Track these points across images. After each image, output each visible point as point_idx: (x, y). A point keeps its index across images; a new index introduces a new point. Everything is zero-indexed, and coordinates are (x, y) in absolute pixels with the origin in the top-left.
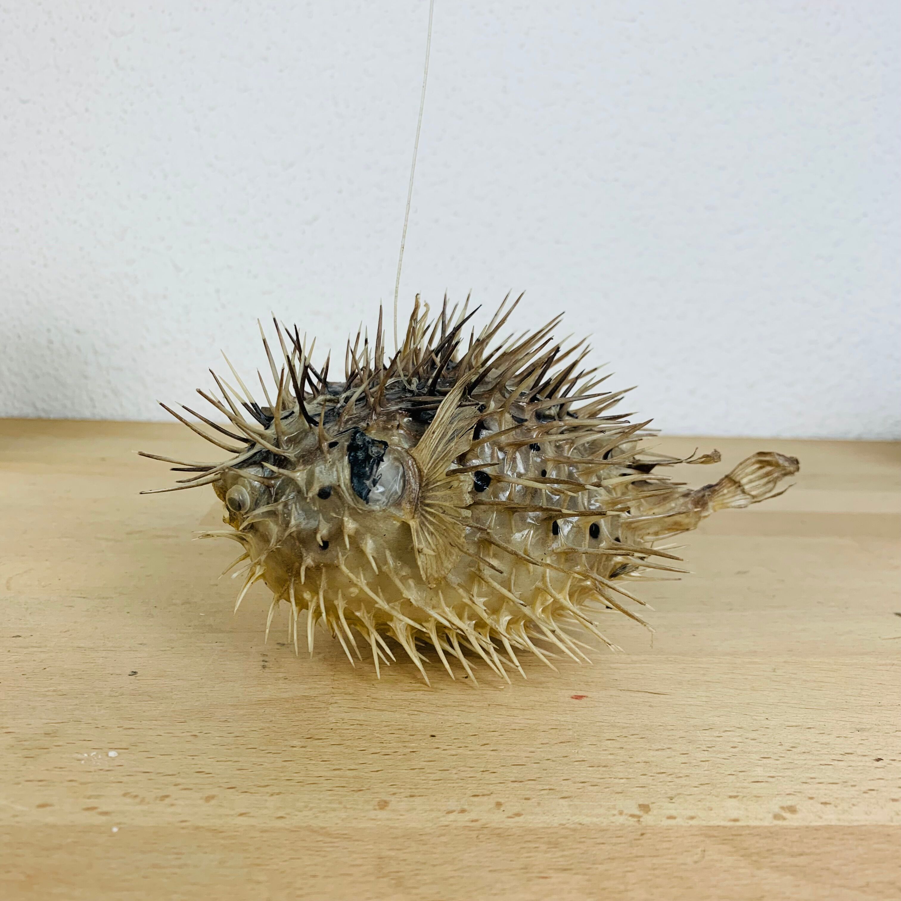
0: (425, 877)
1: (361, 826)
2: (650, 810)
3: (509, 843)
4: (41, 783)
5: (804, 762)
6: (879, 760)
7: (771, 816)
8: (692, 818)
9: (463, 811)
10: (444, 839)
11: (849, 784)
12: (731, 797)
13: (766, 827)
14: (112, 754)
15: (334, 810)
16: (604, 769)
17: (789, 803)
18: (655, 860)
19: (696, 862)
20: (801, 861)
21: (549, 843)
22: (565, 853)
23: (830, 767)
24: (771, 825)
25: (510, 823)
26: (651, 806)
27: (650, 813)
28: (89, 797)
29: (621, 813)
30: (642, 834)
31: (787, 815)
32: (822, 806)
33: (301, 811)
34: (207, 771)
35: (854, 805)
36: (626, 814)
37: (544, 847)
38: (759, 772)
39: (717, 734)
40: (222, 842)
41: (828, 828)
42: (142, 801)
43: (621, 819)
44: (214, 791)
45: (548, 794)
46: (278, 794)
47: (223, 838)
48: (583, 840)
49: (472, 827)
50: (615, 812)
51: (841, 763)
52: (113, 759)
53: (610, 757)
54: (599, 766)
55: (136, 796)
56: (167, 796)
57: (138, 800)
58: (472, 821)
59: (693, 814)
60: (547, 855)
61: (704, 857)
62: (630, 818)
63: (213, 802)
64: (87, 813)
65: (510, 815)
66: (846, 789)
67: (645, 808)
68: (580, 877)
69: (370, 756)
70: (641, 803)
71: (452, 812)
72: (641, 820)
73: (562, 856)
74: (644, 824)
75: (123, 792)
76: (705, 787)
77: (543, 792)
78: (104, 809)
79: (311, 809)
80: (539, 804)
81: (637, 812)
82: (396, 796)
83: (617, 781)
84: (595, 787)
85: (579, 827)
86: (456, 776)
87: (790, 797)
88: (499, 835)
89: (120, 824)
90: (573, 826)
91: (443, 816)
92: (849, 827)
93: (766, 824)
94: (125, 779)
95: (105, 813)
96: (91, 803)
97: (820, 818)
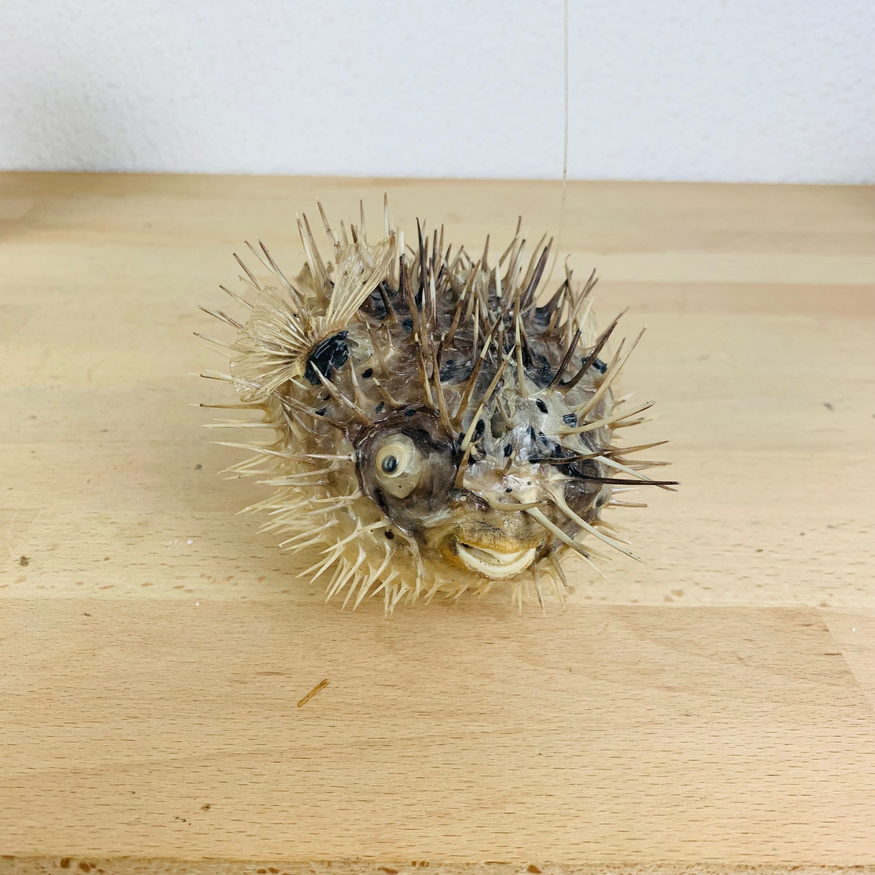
2: (574, 592)
4: (142, 566)
7: (663, 598)
8: (604, 599)
11: (729, 572)
12: (636, 582)
13: (657, 607)
14: (190, 543)
17: (677, 589)
24: (662, 605)
26: (575, 588)
27: (573, 594)
28: (177, 578)
30: (566, 610)
31: (675, 597)
32: (703, 590)
34: (259, 556)
40: (271, 613)
42: (214, 581)
44: (265, 573)
47: (272, 611)
51: (729, 554)
52: (191, 547)
55: (210, 577)
56: (232, 577)
57: (211, 580)
59: (605, 596)
63: (263, 582)
64: (176, 591)
66: (726, 576)
72: (567, 599)
76: (619, 573)
78: (188, 587)
87: (681, 583)
88: (464, 609)
89: (200, 599)
93: (658, 604)
94: (201, 563)
95: (190, 591)
96: (179, 582)
97: (699, 600)
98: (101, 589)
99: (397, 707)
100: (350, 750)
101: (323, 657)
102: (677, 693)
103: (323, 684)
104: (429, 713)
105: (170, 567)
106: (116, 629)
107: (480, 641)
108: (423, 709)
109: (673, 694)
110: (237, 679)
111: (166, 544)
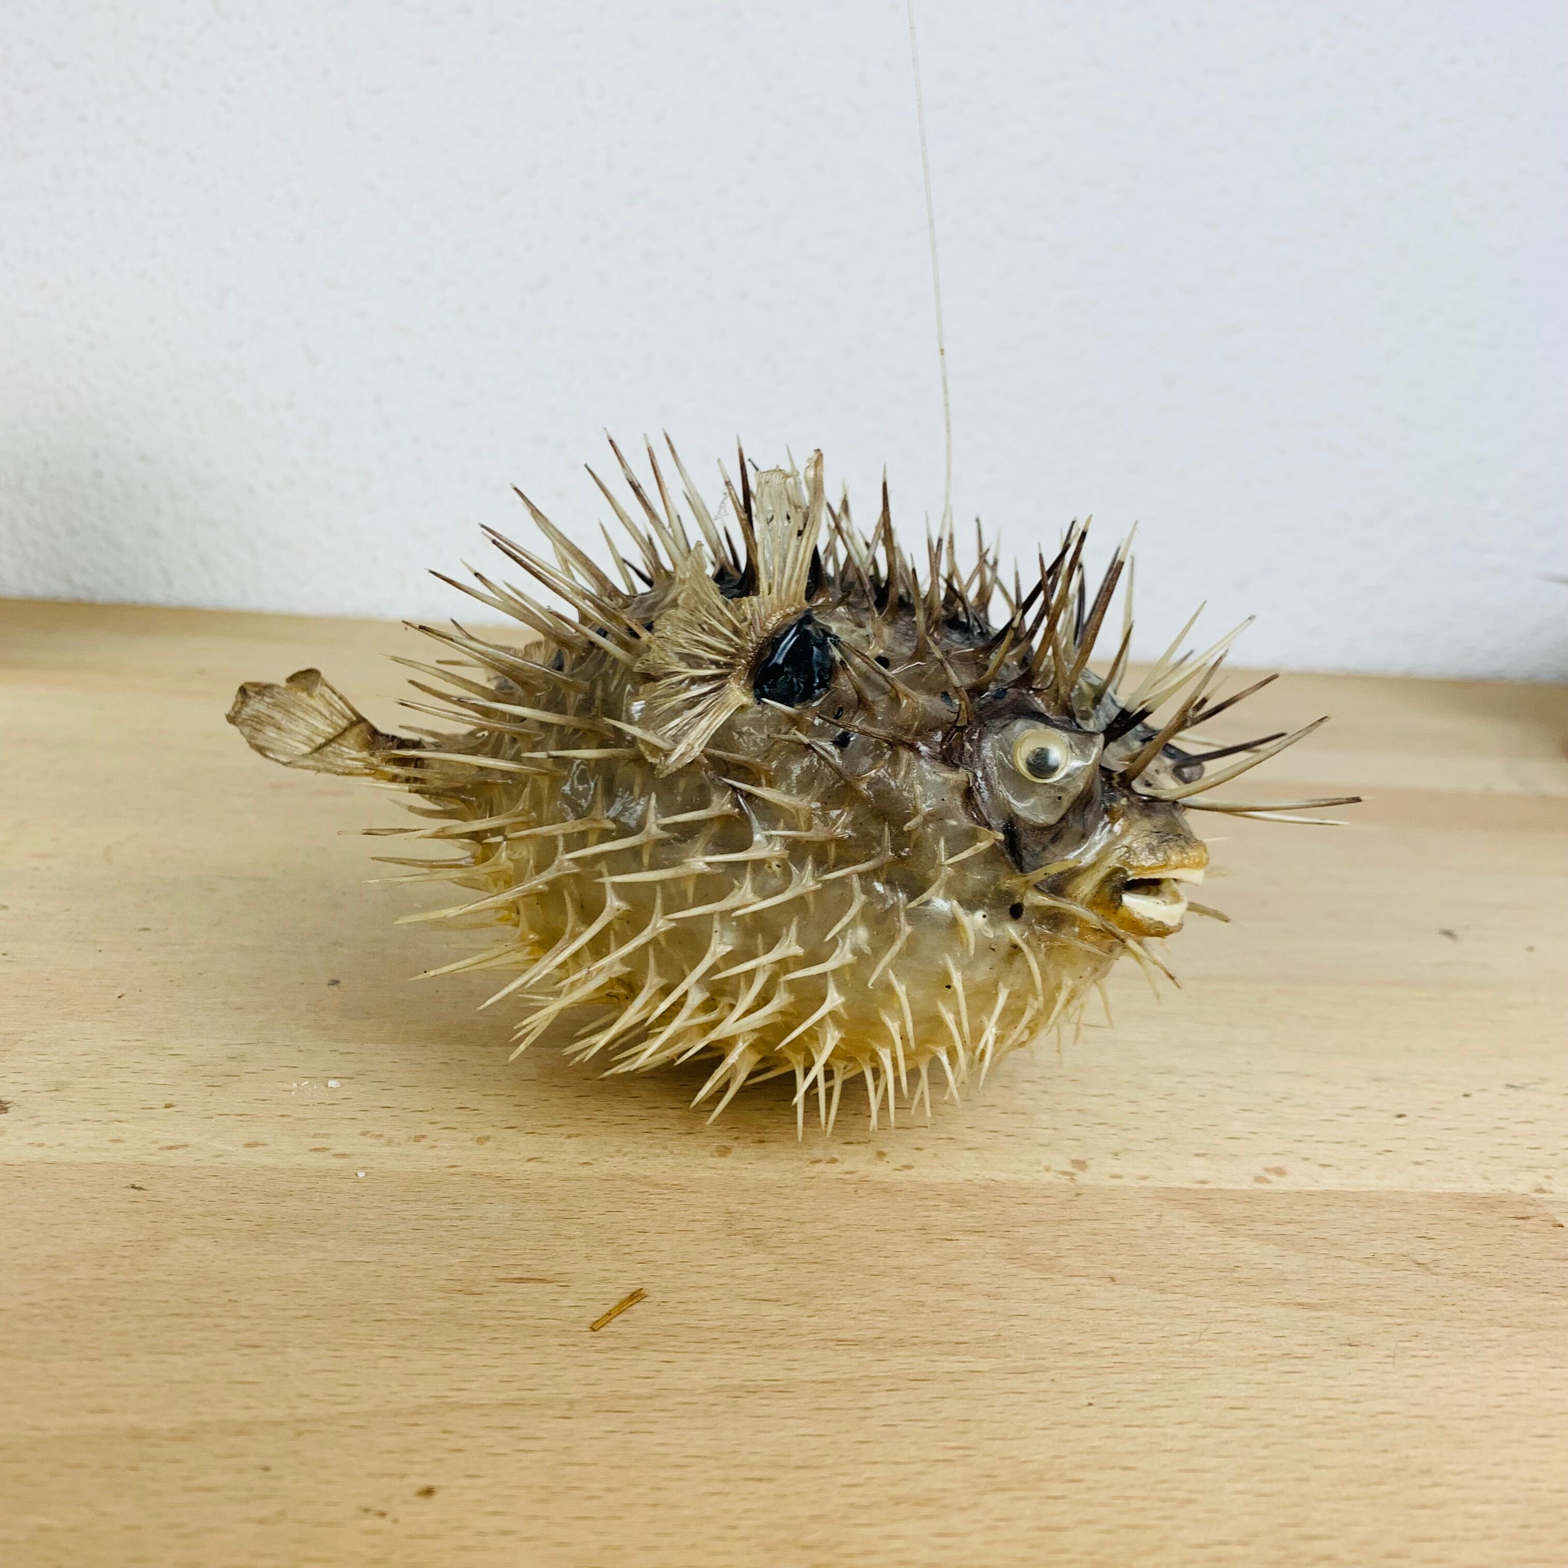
0: (792, 1236)
1: (697, 1175)
2: (1086, 1168)
3: (899, 1199)
4: (241, 1118)
6: (1400, 1116)
7: (1251, 1177)
8: (1144, 1178)
9: (832, 1162)
10: (810, 1193)
11: (1357, 1143)
12: (1197, 1155)
13: (1242, 1191)
14: (332, 1083)
15: (657, 1156)
16: (1022, 1116)
17: (1276, 1164)
18: (1095, 1225)
19: (1150, 1228)
21: (953, 1201)
22: (975, 1213)
23: (1334, 1123)
24: (1252, 1188)
25: (900, 1176)
26: (1088, 1162)
27: (1087, 1170)
28: (315, 1136)
29: (1048, 1169)
30: (1078, 1195)
31: (1272, 1177)
32: (1321, 1168)
33: (612, 1157)
34: (472, 1107)
35: (1362, 1168)
36: (1055, 1171)
37: (945, 1205)
39: (1178, 1079)
40: (511, 1191)
41: (1327, 1193)
42: (390, 1142)
43: (1048, 1177)
44: (487, 1132)
45: (946, 1144)
46: (577, 1136)
47: (513, 1187)
48: (997, 1198)
49: (847, 1180)
50: (1040, 1168)
52: (336, 1090)
53: (1030, 1102)
54: (1015, 1113)
55: (381, 1136)
56: (423, 1137)
57: (383, 1141)
58: (847, 1173)
59: (1144, 1174)
60: (951, 1215)
61: (1160, 1222)
62: (1060, 1176)
63: (489, 1144)
64: (315, 1155)
65: (897, 1167)
66: (1353, 1149)
67: (1080, 1164)
68: (996, 1240)
70: (1073, 1158)
71: (818, 1161)
72: (1076, 1178)
73: (971, 1217)
74: (1078, 1183)
75: (359, 1131)
76: (1162, 1142)
77: (939, 1142)
78: (341, 1151)
79: (625, 1155)
80: (935, 1155)
81: (1069, 1169)
82: (739, 1142)
83: (1039, 1131)
84: (1012, 1138)
85: (992, 1184)
87: (1277, 1157)
88: (884, 1190)
89: (365, 1168)
90: (982, 1183)
91: (807, 1166)
93: (1244, 1187)
94: (359, 1115)
95: (343, 1156)
96: (319, 1142)
97: (1317, 1181)
98: (161, 1149)
99: (792, 1332)
100: (711, 1398)
101: (626, 1257)
102: (1322, 1313)
103: (636, 1296)
104: (855, 1343)
105: (299, 1119)
106: (201, 1209)
107: (929, 1237)
108: (842, 1336)
109: (1315, 1314)
110: (459, 1288)
111: (286, 1086)
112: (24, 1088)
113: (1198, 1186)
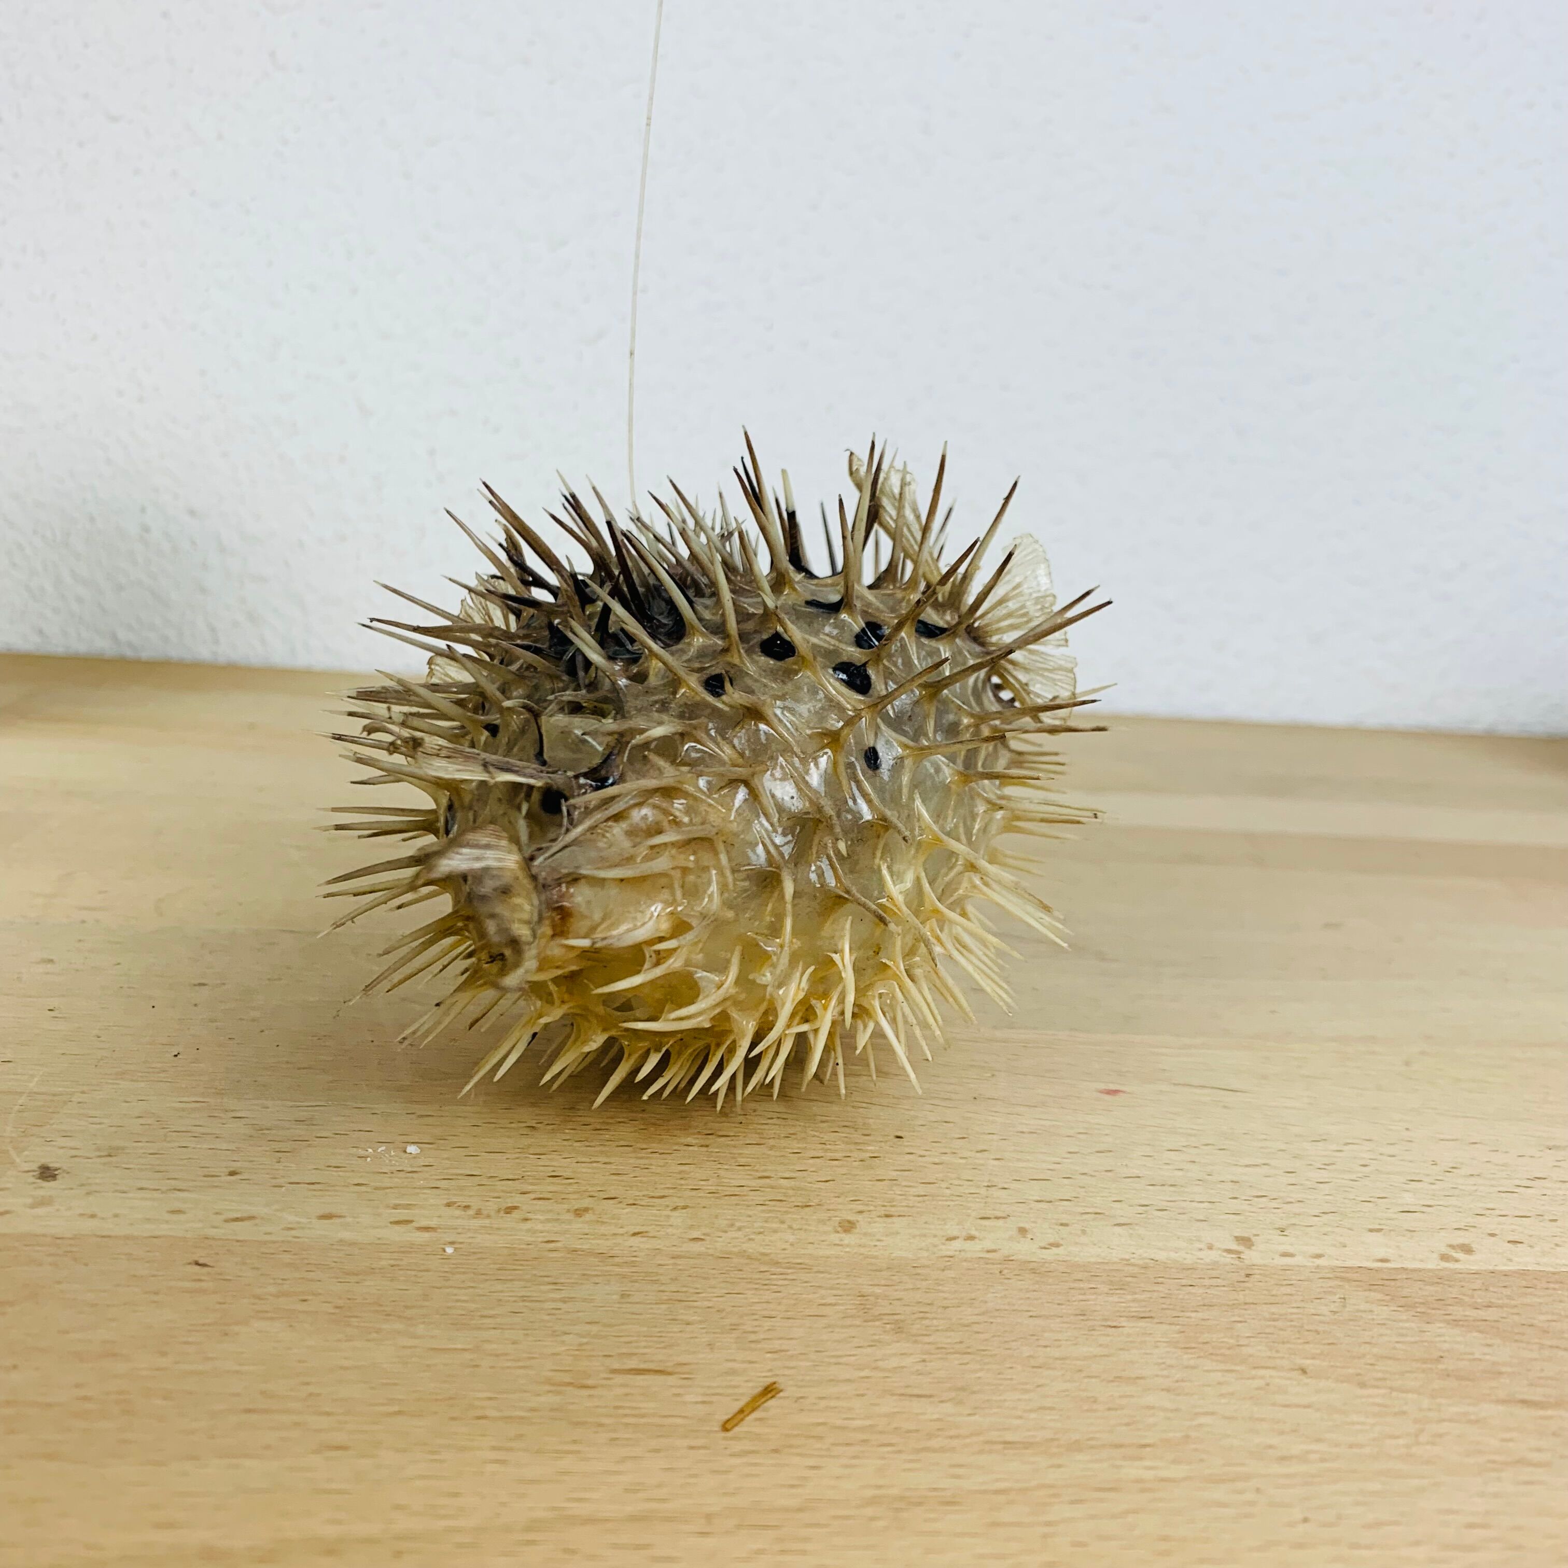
0: (935, 1322)
1: (821, 1253)
2: (1253, 1245)
3: (1050, 1280)
4: (313, 1187)
5: (1475, 1188)
7: (1435, 1256)
8: (1319, 1256)
9: (971, 1238)
10: (950, 1274)
11: (1546, 1217)
12: (1371, 1230)
13: (1430, 1270)
14: (412, 1149)
15: (775, 1231)
16: (1172, 1189)
17: (1461, 1241)
18: (1274, 1309)
19: (1335, 1312)
20: (1491, 1314)
21: (1111, 1283)
22: (1136, 1296)
23: (1515, 1195)
24: (1439, 1267)
25: (1049, 1254)
26: (1254, 1239)
27: (1253, 1248)
28: (396, 1207)
29: (1210, 1247)
30: (1248, 1275)
31: (1460, 1255)
32: (1510, 1245)
33: (726, 1232)
34: (565, 1174)
35: (1557, 1245)
36: (1219, 1249)
37: (1104, 1288)
38: (1408, 1199)
39: (1335, 1147)
40: (617, 1270)
41: (1523, 1273)
42: (479, 1213)
43: (1213, 1255)
44: (586, 1202)
45: (1094, 1220)
46: (685, 1207)
47: (617, 1265)
48: (1160, 1280)
49: (988, 1259)
50: (1202, 1246)
51: (1529, 1190)
52: (416, 1156)
53: (1180, 1173)
54: (1163, 1185)
55: (467, 1207)
56: (516, 1208)
57: (471, 1212)
58: (988, 1251)
59: (1319, 1252)
60: (1111, 1299)
61: (1344, 1306)
62: (1225, 1254)
63: (588, 1217)
64: (397, 1228)
65: (1043, 1245)
66: (1542, 1224)
67: (1246, 1241)
68: (1166, 1327)
69: (811, 1161)
70: (1237, 1235)
71: (954, 1238)
72: (1242, 1256)
73: (1134, 1301)
74: (1247, 1262)
75: (445, 1202)
76: (1330, 1216)
77: (1086, 1217)
78: (424, 1223)
79: (739, 1229)
80: (1083, 1232)
81: (1234, 1246)
82: (865, 1214)
83: (1193, 1204)
84: (1165, 1212)
85: (1151, 1263)
86: (948, 1191)
87: (1461, 1233)
88: (1033, 1271)
89: (452, 1243)
90: (1141, 1262)
91: (943, 1244)
92: (1554, 1273)
93: (1430, 1266)
94: (442, 1184)
95: (427, 1229)
96: (402, 1214)
97: (1510, 1260)
98: (226, 1221)
99: (952, 1433)
100: (869, 1511)
101: (753, 1345)
102: (1549, 1412)
103: (770, 1391)
104: (1027, 1445)
105: (376, 1188)
106: (272, 1289)
107: (1090, 1323)
108: (1009, 1437)
109: (1541, 1413)
110: (568, 1380)
111: (361, 1152)
112: (74, 1153)
113: (1380, 1265)
